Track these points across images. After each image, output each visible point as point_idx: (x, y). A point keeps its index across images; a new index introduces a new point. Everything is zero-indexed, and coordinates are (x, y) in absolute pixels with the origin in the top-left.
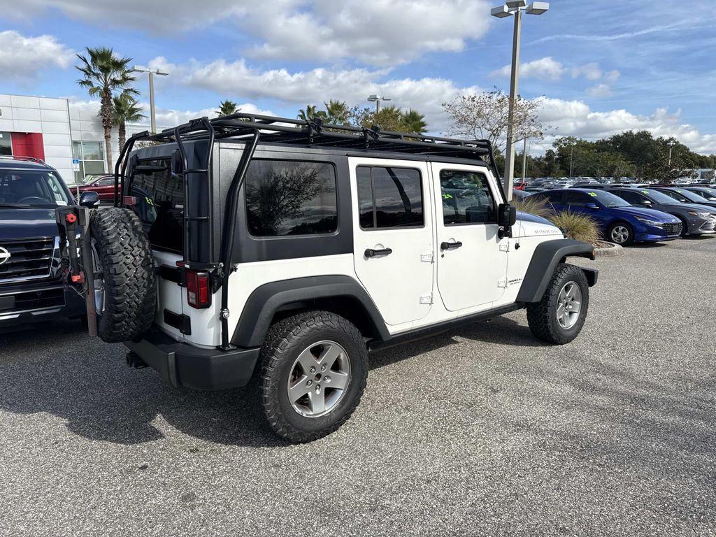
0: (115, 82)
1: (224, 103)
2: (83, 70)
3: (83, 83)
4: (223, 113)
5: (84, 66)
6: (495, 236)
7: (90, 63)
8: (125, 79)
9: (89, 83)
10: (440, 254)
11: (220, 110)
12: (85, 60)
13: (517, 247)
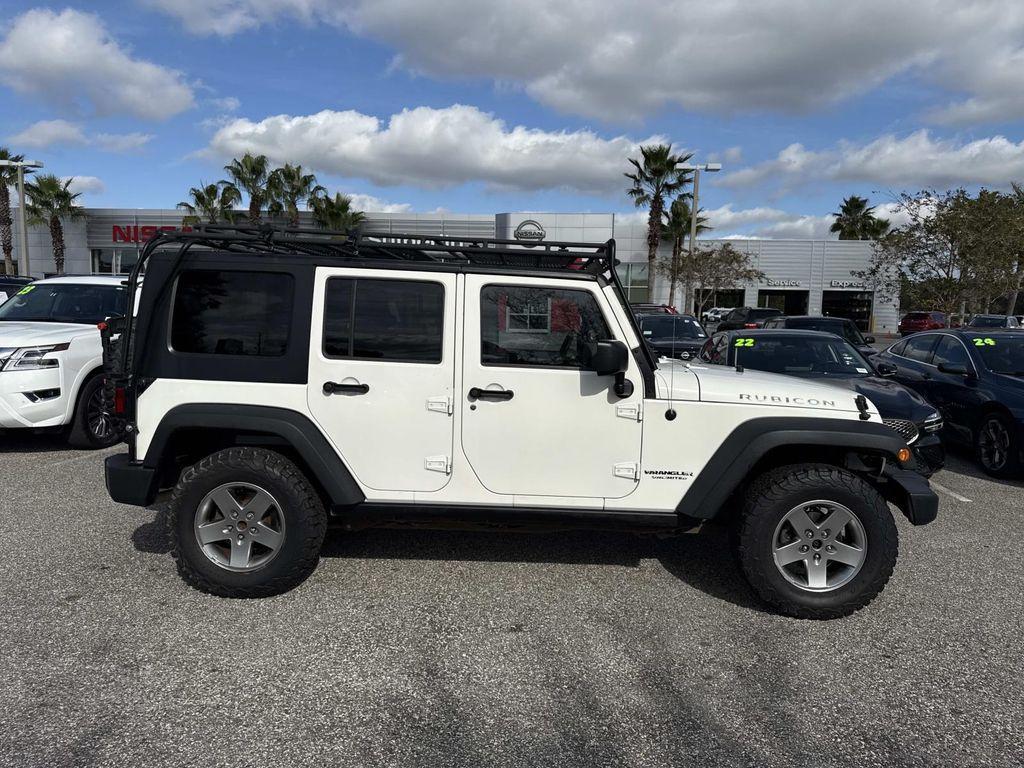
0: (669, 188)
1: (848, 200)
2: (634, 177)
3: (633, 192)
4: (844, 215)
5: (634, 170)
6: (607, 390)
7: (642, 166)
8: (681, 182)
9: (640, 191)
10: (468, 404)
11: (840, 211)
12: (637, 164)
13: (670, 415)
